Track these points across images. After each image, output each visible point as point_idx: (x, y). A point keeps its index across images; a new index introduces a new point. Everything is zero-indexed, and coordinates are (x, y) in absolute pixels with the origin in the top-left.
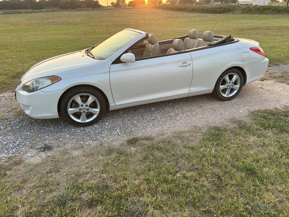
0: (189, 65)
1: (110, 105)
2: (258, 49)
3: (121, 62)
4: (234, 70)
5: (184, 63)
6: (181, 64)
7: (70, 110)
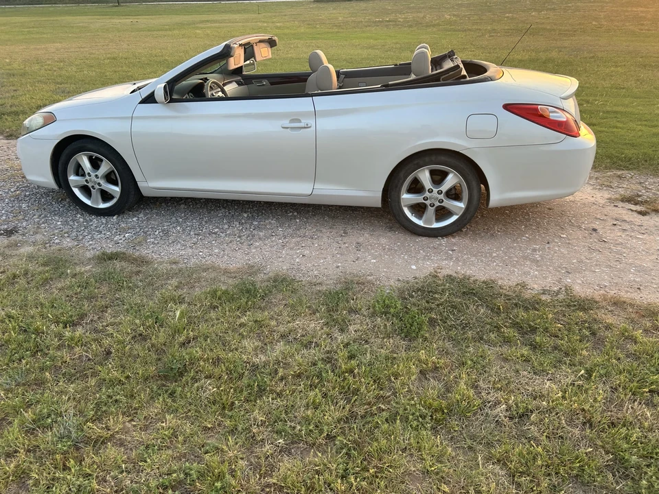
0: (305, 128)
1: (140, 184)
2: (537, 109)
3: (155, 102)
4: (443, 158)
5: (292, 121)
6: (286, 123)
7: (72, 178)
